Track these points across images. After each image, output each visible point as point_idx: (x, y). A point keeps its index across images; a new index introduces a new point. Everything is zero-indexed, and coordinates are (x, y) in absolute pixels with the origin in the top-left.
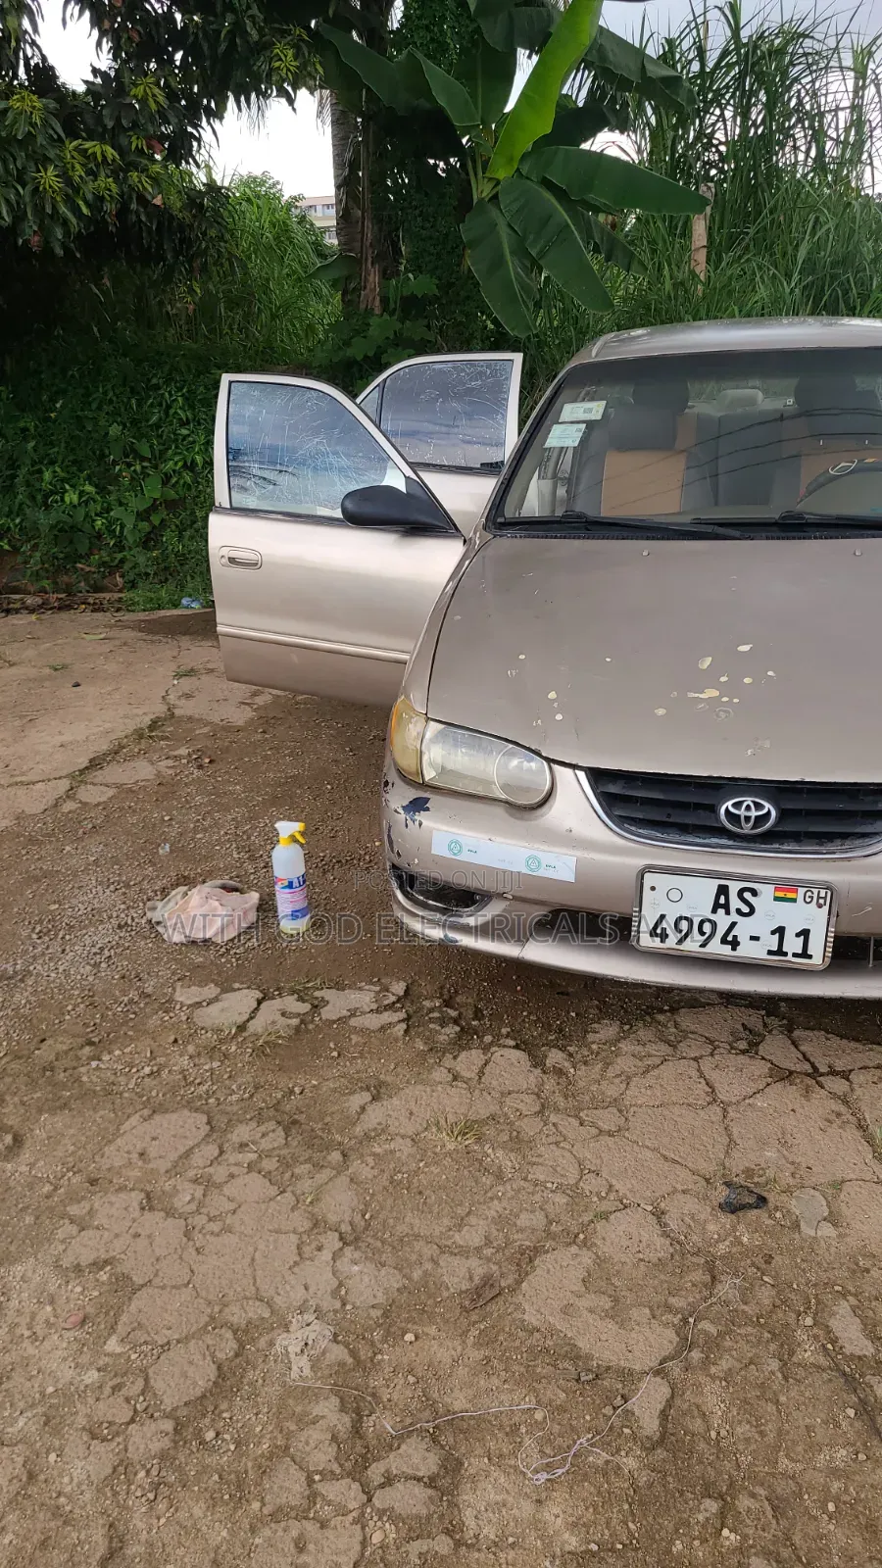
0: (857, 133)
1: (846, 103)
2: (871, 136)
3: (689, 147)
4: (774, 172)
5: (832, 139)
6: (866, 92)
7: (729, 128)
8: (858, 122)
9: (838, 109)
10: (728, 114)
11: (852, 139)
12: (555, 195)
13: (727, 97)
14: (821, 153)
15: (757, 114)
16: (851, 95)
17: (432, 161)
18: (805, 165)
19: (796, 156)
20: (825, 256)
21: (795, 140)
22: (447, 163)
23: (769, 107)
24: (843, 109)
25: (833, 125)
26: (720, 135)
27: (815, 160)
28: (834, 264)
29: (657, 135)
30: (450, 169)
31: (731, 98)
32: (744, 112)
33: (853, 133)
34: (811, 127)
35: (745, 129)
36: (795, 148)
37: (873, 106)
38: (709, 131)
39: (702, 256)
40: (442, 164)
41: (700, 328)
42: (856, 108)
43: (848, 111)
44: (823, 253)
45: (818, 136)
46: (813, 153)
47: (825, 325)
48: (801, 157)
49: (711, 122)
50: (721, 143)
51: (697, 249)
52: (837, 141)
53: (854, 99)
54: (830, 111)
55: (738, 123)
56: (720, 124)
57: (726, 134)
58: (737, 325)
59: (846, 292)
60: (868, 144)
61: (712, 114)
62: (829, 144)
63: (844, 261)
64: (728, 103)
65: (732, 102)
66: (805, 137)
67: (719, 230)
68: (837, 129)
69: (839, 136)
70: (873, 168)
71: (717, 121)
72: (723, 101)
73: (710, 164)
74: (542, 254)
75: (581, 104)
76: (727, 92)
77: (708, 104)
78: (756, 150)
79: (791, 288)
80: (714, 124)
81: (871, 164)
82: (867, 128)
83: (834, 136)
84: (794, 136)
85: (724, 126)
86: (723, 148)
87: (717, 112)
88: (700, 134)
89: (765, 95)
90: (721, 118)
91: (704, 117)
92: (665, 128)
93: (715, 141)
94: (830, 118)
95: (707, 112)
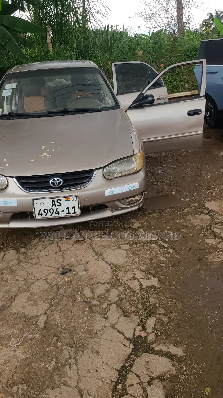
0: (85, 14)
1: (81, 6)
2: (89, 14)
3: (44, 16)
4: (66, 23)
5: (79, 15)
6: (86, 3)
7: (53, 11)
8: (85, 11)
9: (79, 7)
10: (52, 8)
11: (84, 15)
12: (6, 29)
13: (51, 3)
15: (60, 7)
16: (82, 3)
18: (74, 21)
19: (71, 18)
20: (82, 45)
21: (70, 15)
23: (63, 7)
25: (79, 11)
27: (76, 20)
28: (85, 47)
29: (35, 12)
31: (52, 3)
32: (56, 7)
34: (74, 11)
35: (57, 12)
36: (71, 17)
37: (88, 6)
38: (48, 12)
39: (50, 45)
41: (47, 64)
42: (84, 7)
43: (82, 7)
44: (81, 44)
45: (75, 14)
46: (75, 18)
47: (84, 62)
48: (72, 19)
49: (48, 9)
50: (52, 15)
51: (49, 43)
52: (80, 15)
53: (83, 4)
54: (78, 7)
55: (55, 9)
56: (51, 10)
57: (52, 13)
58: (63, 62)
59: (88, 54)
60: (88, 16)
61: (48, 7)
62: (78, 16)
63: (86, 46)
64: (52, 5)
65: (53, 4)
66: (73, 14)
67: (55, 38)
68: (80, 12)
69: (81, 14)
70: (91, 22)
71: (50, 9)
72: (51, 4)
73: (50, 21)
74: (5, 44)
75: (10, 3)
77: (47, 5)
78: (61, 17)
79: (74, 53)
80: (49, 11)
81: (90, 21)
82: (87, 12)
83: (80, 14)
84: (70, 13)
85: (52, 11)
86: (52, 16)
87: (49, 7)
88: (46, 12)
89: (61, 3)
90: (51, 9)
91: (46, 8)
92: (36, 10)
93: (50, 15)
94: (77, 9)
95: (47, 7)
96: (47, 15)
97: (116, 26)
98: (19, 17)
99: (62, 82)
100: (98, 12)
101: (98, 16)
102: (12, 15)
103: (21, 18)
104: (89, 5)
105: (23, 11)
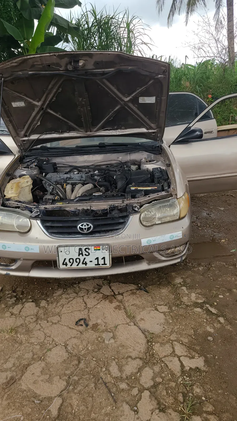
0: (130, 44)
1: (126, 36)
2: (133, 45)
6: (131, 34)
7: (97, 42)
8: (129, 41)
9: (124, 38)
10: (96, 39)
14: (121, 48)
16: (127, 34)
17: (12, 49)
21: (114, 45)
22: (18, 50)
24: (126, 38)
25: (123, 42)
26: (95, 44)
29: (79, 44)
30: (18, 52)
32: (100, 38)
33: (129, 44)
34: (118, 42)
35: (101, 43)
36: (115, 48)
37: (132, 37)
40: (16, 51)
42: (129, 37)
45: (120, 45)
46: (119, 49)
50: (96, 46)
52: (125, 46)
54: (122, 38)
55: (99, 40)
57: (96, 44)
60: (133, 47)
61: (92, 38)
62: (123, 47)
64: (96, 36)
66: (117, 44)
71: (94, 41)
75: (55, 34)
76: (95, 33)
80: (93, 42)
82: (132, 43)
83: (124, 44)
85: (96, 42)
86: (96, 47)
87: (93, 38)
88: (90, 43)
89: (105, 34)
90: (95, 40)
91: (90, 40)
92: (81, 42)
93: (94, 46)
94: (122, 40)
95: (91, 38)
96: (91, 46)
97: (161, 57)
98: (63, 48)
100: (144, 43)
101: (144, 46)
102: (56, 46)
103: (65, 49)
104: (134, 36)
105: (67, 43)
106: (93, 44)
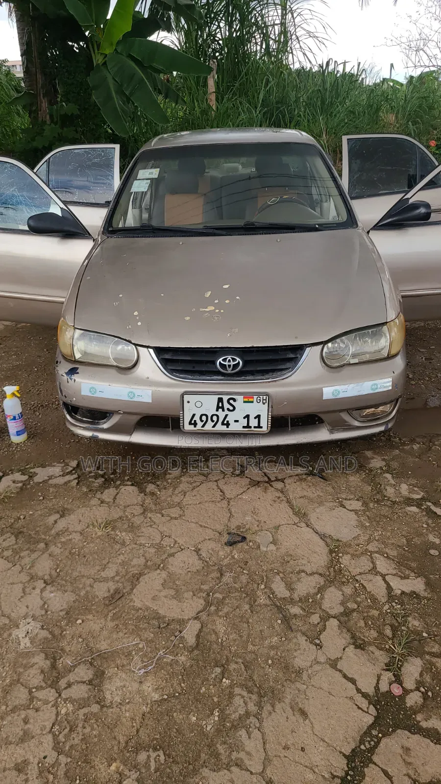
0: (284, 37)
1: (278, 22)
2: (291, 38)
3: (204, 41)
4: (247, 55)
5: (272, 39)
6: (287, 17)
7: (223, 32)
8: (284, 32)
9: (274, 25)
10: (222, 25)
11: (282, 40)
12: (136, 64)
13: (221, 15)
14: (268, 46)
15: (236, 26)
16: (280, 17)
17: (70, 43)
18: (261, 52)
19: (256, 47)
20: (273, 98)
21: (255, 39)
22: (78, 44)
23: (242, 22)
24: (277, 24)
25: (273, 32)
26: (219, 35)
27: (265, 50)
28: (277, 103)
29: (188, 34)
30: (80, 48)
31: (223, 16)
32: (230, 24)
33: (282, 37)
34: (262, 33)
35: (231, 33)
36: (256, 43)
37: (291, 24)
38: (214, 33)
39: (213, 97)
40: (76, 45)
41: (215, 132)
42: (283, 24)
43: (279, 25)
44: (271, 97)
45: (266, 37)
46: (264, 46)
47: (274, 132)
48: (259, 48)
49: (214, 28)
50: (220, 40)
51: (210, 94)
52: (275, 41)
53: (282, 19)
54: (271, 25)
55: (227, 29)
56: (218, 30)
57: (221, 34)
58: (232, 131)
59: (284, 117)
60: (290, 42)
61: (214, 24)
62: (271, 42)
63: (282, 101)
64: (222, 19)
65: (224, 18)
66: (260, 37)
67: (222, 84)
68: (275, 34)
69: (276, 38)
70: (293, 54)
71: (217, 28)
72: (219, 18)
73: (214, 50)
74: (131, 94)
75: (146, 16)
76: (221, 13)
77: (212, 20)
78: (236, 44)
79: (256, 114)
80: (215, 30)
81: (292, 53)
82: (289, 35)
83: (274, 38)
84: (255, 37)
85: (221, 30)
86: (221, 42)
87: (217, 23)
88: (209, 35)
89: (239, 15)
90: (219, 27)
91: (211, 26)
92: (192, 30)
93: (216, 38)
94: (271, 29)
95: (211, 23)
96: (211, 40)
97: (345, 63)
98: (159, 41)
99: (236, 169)
100: (310, 34)
101: (310, 42)
102: (149, 38)
103: (163, 43)
104: (294, 21)
105: (168, 32)
106: (215, 36)
